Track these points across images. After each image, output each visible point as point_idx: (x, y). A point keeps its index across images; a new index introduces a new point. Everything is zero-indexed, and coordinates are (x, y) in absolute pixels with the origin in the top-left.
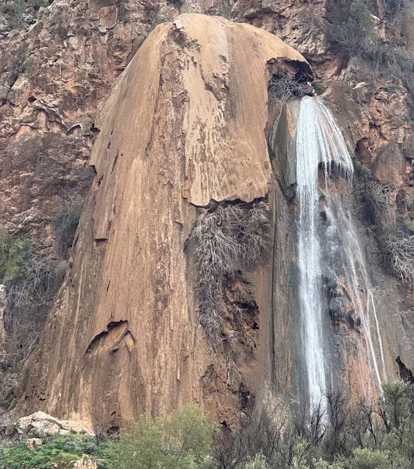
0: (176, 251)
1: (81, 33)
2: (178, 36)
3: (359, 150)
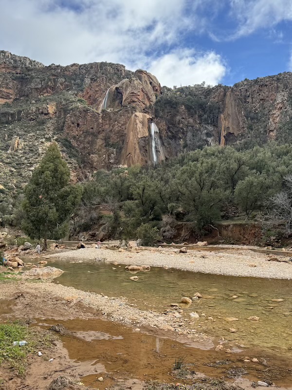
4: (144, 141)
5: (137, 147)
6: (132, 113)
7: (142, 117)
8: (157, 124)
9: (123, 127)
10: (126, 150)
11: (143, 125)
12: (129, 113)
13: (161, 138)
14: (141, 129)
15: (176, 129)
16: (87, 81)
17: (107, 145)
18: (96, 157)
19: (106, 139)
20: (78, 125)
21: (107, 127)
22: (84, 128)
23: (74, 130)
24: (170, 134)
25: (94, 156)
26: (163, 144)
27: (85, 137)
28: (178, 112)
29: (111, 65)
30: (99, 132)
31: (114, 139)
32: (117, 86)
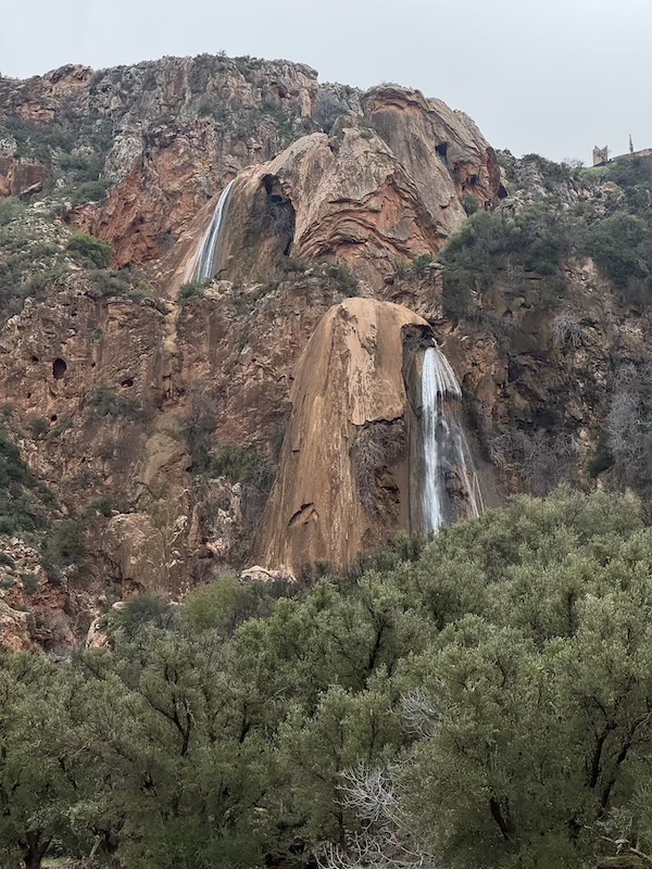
0: (343, 456)
1: (283, 314)
2: (343, 314)
3: (465, 381)
4: (384, 442)
5: (345, 473)
6: (327, 302)
7: (373, 320)
8: (453, 353)
9: (282, 370)
10: (291, 488)
11: (378, 363)
12: (309, 303)
13: (472, 422)
14: (366, 383)
15: (552, 379)
16: (127, 148)
17: (200, 463)
18: (140, 524)
19: (196, 433)
20: (60, 365)
21: (201, 371)
22: (86, 379)
23: (40, 390)
24: (520, 402)
25: (128, 519)
26: (482, 454)
27: (90, 425)
28: (561, 289)
29: (247, 67)
30: (160, 401)
31: (234, 432)
32: (271, 168)
